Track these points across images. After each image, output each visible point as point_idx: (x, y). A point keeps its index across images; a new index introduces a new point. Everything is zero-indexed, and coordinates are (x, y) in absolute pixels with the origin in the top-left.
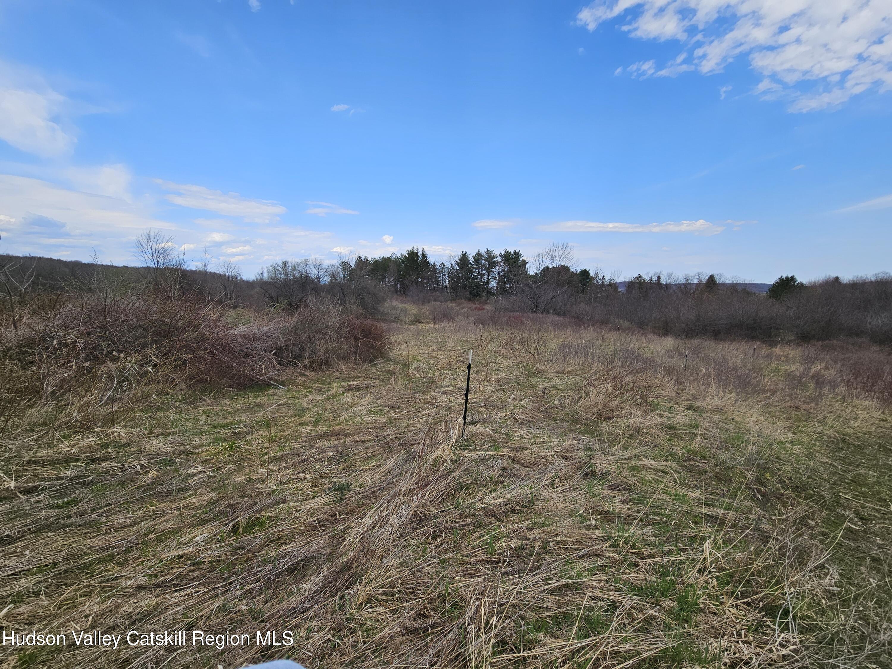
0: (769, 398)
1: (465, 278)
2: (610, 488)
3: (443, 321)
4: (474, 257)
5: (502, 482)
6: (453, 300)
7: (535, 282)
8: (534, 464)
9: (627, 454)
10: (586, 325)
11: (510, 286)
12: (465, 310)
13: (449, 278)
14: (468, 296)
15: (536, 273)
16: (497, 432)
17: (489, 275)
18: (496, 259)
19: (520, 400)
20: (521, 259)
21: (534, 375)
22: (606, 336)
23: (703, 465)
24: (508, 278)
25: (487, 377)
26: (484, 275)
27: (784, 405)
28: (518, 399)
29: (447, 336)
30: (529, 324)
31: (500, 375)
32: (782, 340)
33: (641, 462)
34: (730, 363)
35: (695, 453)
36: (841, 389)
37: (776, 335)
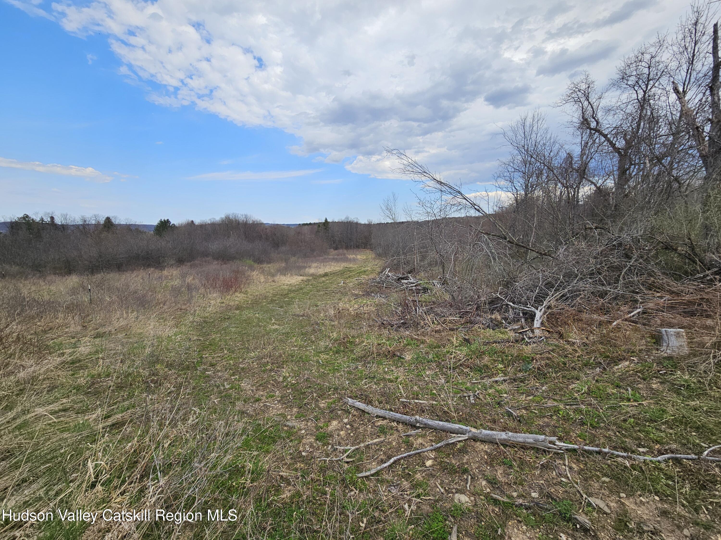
0: (162, 307)
23: (107, 383)
27: (172, 310)
32: (168, 264)
33: (31, 415)
34: (132, 288)
35: (99, 375)
36: (202, 290)
37: (163, 262)
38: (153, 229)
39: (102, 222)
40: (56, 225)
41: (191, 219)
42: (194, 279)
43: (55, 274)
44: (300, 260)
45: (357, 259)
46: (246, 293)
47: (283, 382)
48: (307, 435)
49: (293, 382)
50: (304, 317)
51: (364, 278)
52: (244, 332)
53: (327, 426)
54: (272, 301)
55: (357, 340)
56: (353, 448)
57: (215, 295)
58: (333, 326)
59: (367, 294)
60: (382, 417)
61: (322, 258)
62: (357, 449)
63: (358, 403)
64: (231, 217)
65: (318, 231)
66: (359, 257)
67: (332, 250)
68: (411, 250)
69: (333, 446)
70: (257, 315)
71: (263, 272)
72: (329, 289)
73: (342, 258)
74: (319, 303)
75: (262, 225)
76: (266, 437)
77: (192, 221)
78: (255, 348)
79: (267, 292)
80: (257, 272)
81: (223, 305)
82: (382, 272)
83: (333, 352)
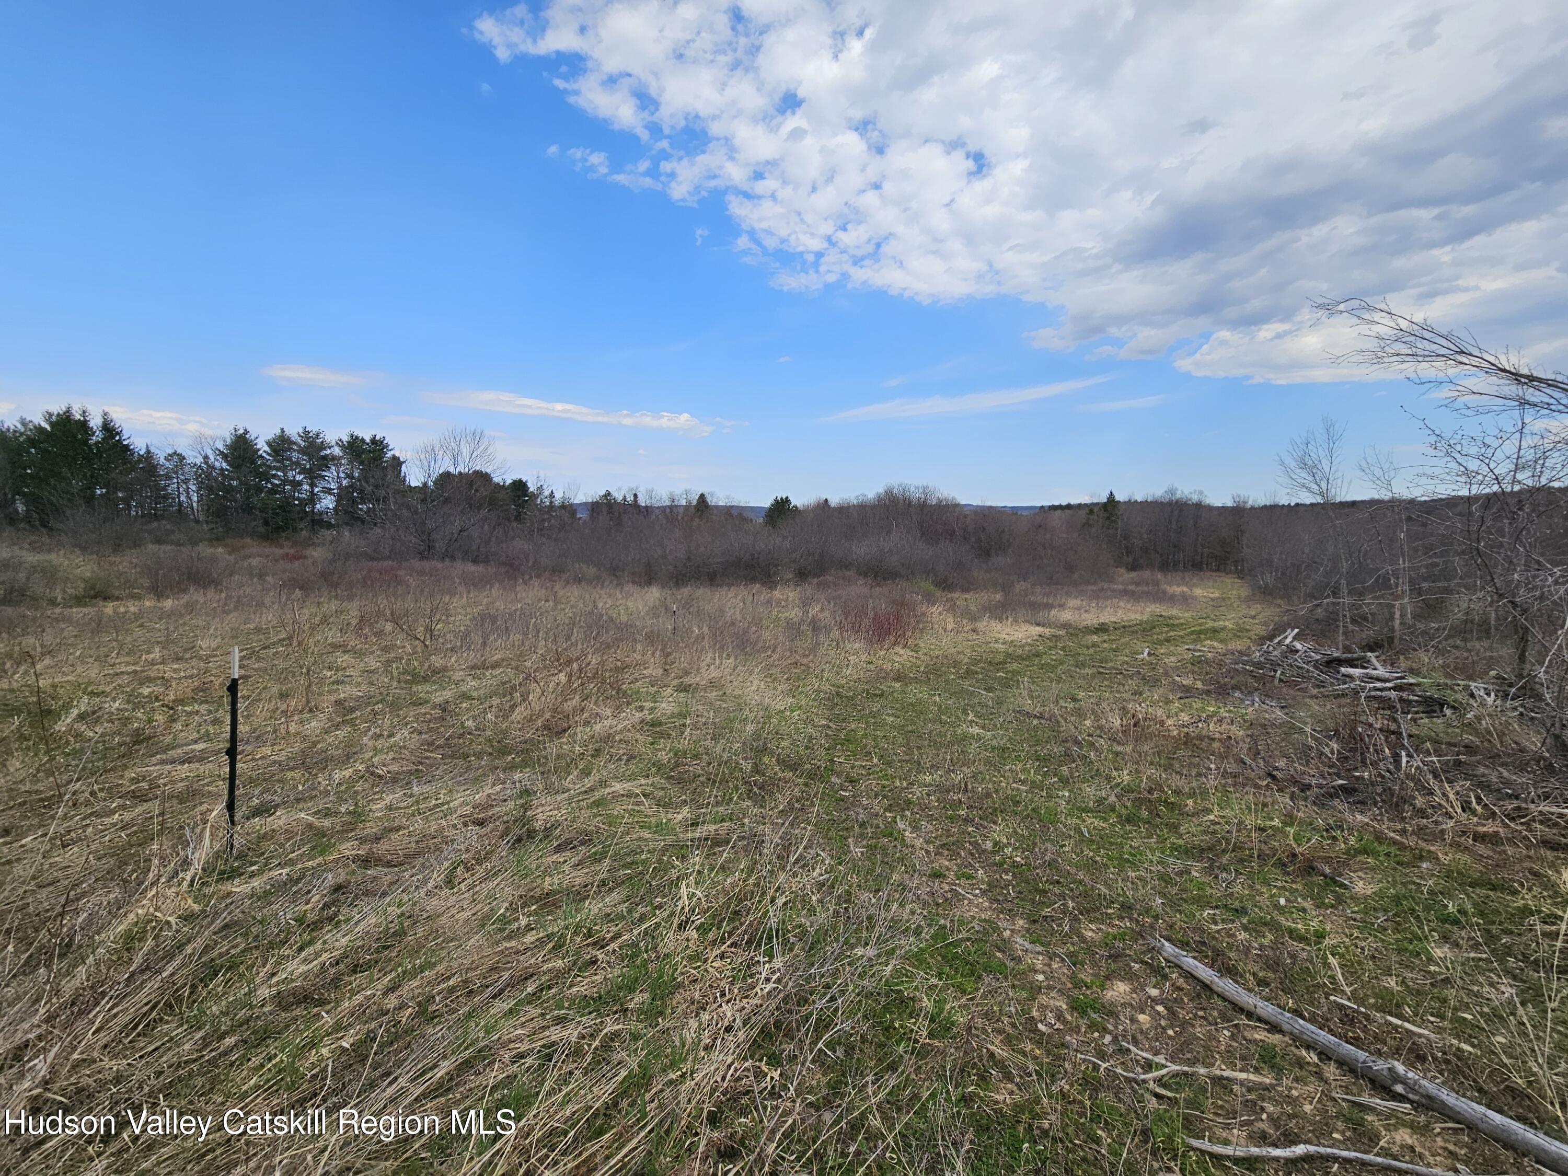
0: (770, 657)
1: (248, 490)
2: (558, 849)
3: (185, 591)
4: (269, 444)
5: (330, 919)
6: (217, 539)
7: (423, 501)
8: (416, 854)
9: (588, 782)
10: (527, 577)
11: (369, 508)
12: (254, 562)
13: (200, 489)
14: (262, 529)
15: (425, 484)
16: (327, 813)
17: (313, 485)
18: (328, 452)
19: (391, 735)
20: (389, 454)
21: (426, 679)
22: (561, 593)
23: (695, 768)
24: (361, 491)
25: (308, 702)
26: (300, 484)
27: (785, 663)
28: (386, 733)
29: (201, 623)
30: (412, 582)
31: (344, 692)
32: (782, 579)
33: (608, 790)
34: (728, 616)
35: (685, 752)
36: (835, 634)
37: (775, 574)
38: (763, 514)
39: (694, 502)
40: (639, 506)
41: (824, 497)
42: (822, 610)
43: (634, 582)
44: (1038, 589)
45: (1194, 598)
46: (916, 649)
47: (993, 852)
48: (1050, 988)
49: (1018, 859)
50: (1043, 721)
51: (1210, 648)
52: (910, 728)
53: (1103, 987)
54: (969, 673)
55: (1190, 802)
56: (1174, 1067)
57: (857, 646)
58: (1117, 754)
59: (1221, 691)
60: (1266, 1022)
61: (1094, 588)
62: (1185, 1074)
63: (1191, 961)
64: (895, 491)
65: (1087, 524)
66: (1198, 592)
67: (1122, 570)
68: (1384, 584)
69: (1115, 1040)
70: (937, 698)
71: (952, 609)
72: (1110, 665)
73: (1148, 593)
74: (1082, 694)
75: (957, 509)
76: (956, 956)
77: (826, 500)
78: (932, 766)
79: (958, 653)
80: (941, 609)
81: (872, 667)
82: (1271, 638)
83: (1120, 816)
